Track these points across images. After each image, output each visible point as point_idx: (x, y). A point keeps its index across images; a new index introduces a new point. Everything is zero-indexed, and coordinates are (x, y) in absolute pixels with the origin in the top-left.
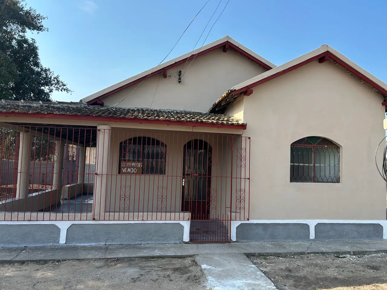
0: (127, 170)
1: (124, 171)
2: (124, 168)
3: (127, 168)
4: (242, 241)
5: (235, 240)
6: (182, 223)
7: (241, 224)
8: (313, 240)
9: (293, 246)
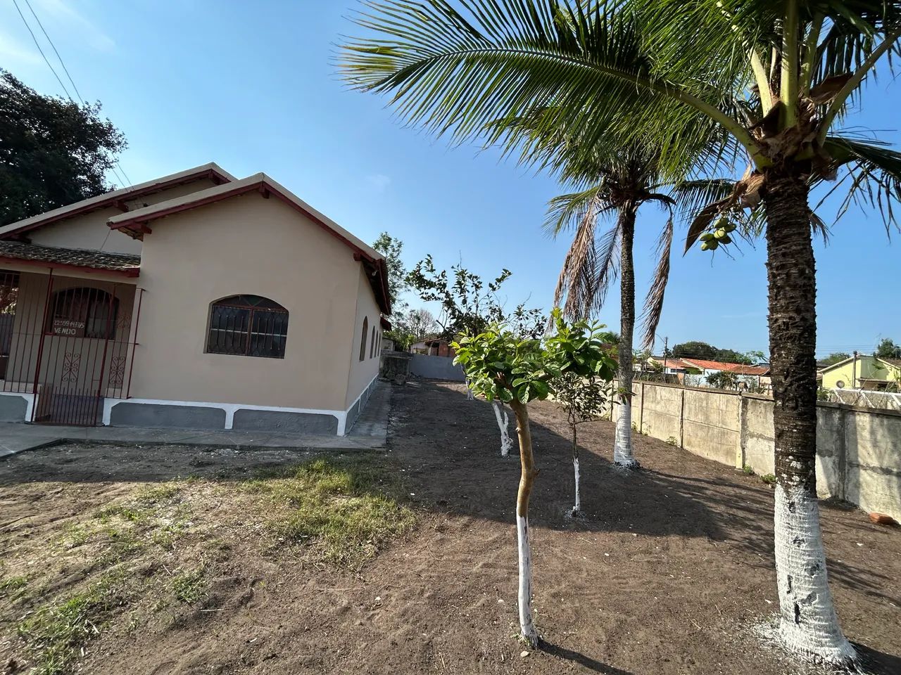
0: (61, 330)
1: (56, 332)
2: (57, 327)
3: (62, 327)
4: (120, 426)
5: (108, 424)
6: (25, 396)
7: (120, 403)
8: (229, 431)
9: (205, 437)
